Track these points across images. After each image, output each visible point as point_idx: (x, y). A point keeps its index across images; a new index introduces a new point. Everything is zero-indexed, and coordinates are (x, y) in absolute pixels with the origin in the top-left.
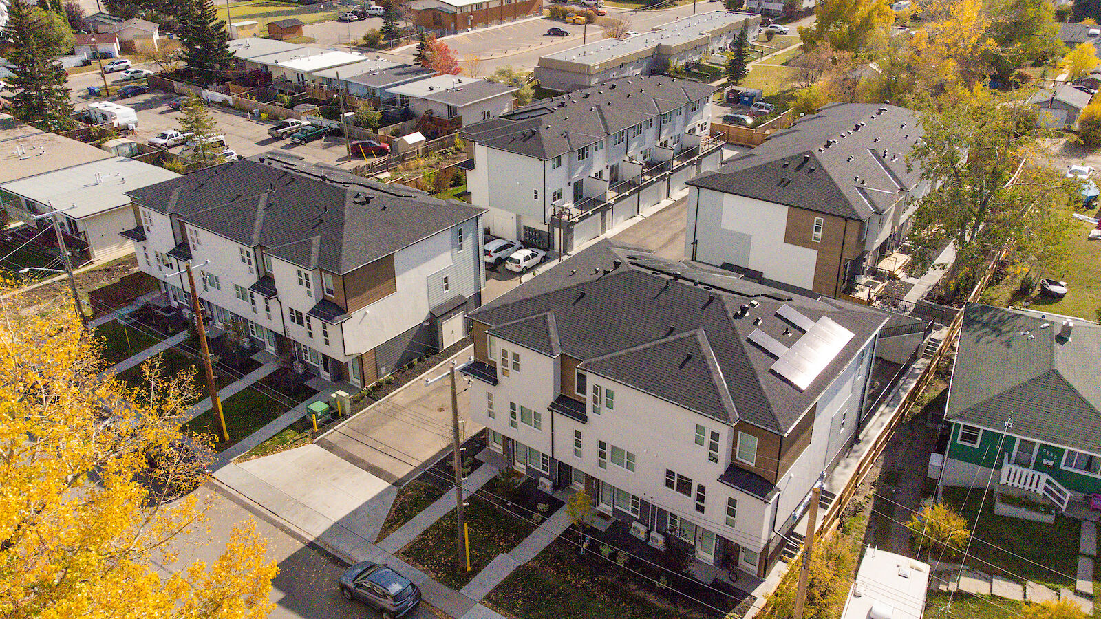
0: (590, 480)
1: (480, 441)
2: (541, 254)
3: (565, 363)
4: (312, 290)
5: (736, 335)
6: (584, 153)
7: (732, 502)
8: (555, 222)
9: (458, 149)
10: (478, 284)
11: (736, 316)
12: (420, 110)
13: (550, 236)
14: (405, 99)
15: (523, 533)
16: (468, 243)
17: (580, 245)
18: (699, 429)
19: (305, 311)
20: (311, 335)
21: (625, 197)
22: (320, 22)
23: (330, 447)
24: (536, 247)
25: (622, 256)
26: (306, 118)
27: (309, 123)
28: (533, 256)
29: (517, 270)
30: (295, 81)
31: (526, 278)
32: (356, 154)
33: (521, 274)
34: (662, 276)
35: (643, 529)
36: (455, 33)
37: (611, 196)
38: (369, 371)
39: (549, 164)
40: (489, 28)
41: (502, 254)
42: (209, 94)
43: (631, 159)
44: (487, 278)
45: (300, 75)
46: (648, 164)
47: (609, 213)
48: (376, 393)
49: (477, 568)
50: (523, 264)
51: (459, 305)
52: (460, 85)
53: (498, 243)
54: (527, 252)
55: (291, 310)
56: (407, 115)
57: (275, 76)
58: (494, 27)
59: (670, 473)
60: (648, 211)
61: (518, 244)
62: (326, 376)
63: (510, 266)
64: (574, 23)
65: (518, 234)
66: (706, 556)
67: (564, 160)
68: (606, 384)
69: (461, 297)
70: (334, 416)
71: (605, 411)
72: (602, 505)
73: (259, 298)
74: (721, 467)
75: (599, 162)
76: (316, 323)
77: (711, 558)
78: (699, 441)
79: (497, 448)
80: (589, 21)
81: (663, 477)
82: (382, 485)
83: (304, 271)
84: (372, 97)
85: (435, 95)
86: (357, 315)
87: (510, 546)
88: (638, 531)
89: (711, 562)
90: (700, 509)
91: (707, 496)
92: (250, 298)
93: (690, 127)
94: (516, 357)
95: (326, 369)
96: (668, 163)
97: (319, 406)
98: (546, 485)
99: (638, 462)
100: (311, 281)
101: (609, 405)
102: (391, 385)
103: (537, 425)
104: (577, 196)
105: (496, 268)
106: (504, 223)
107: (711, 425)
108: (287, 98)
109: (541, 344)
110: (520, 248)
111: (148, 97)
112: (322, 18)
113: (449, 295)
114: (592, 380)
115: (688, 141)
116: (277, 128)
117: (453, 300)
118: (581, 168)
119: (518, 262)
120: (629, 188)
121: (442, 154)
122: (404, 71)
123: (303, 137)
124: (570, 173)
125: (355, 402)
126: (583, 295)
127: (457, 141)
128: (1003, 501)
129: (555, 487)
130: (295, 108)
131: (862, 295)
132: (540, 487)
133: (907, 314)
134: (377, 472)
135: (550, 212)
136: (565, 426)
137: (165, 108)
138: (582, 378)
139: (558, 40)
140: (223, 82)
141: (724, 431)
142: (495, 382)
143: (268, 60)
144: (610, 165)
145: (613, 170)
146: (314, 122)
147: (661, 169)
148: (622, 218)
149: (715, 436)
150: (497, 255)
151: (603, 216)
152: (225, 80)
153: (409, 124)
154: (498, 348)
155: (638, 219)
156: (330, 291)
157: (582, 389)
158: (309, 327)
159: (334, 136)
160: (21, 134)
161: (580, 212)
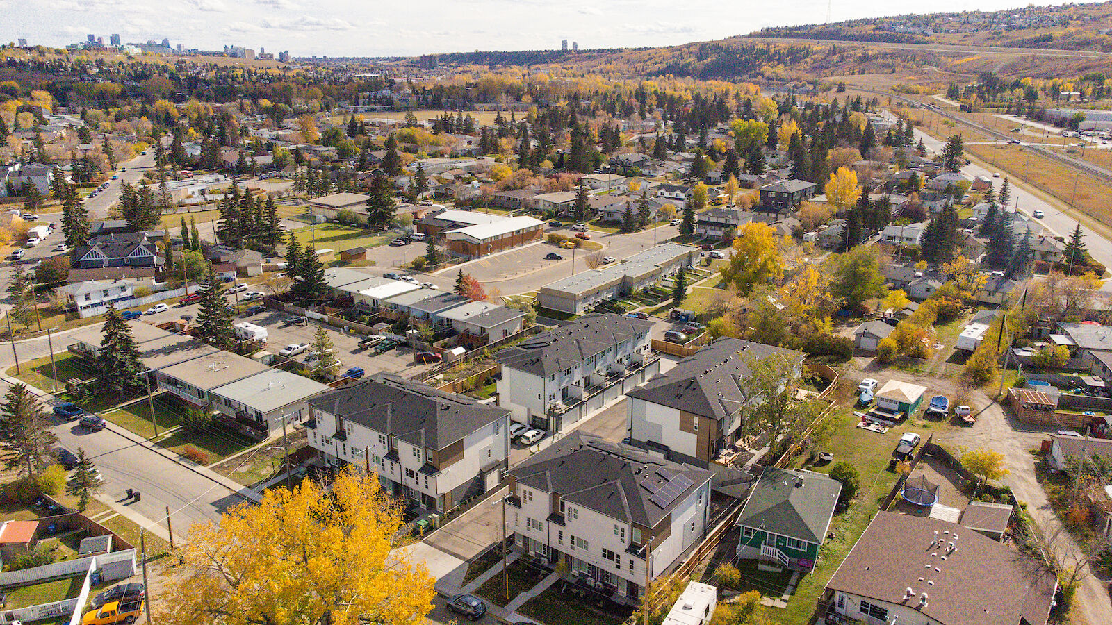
0: (567, 556)
1: (510, 541)
2: (542, 433)
3: (555, 496)
4: (421, 458)
5: (635, 482)
6: (568, 372)
7: (632, 562)
8: (551, 413)
9: (486, 357)
10: (506, 453)
11: (636, 473)
12: (461, 329)
13: (548, 421)
14: (450, 321)
15: (533, 584)
16: (502, 430)
17: (567, 428)
18: (616, 527)
19: (416, 470)
20: (417, 483)
21: (594, 396)
22: (377, 245)
23: (431, 544)
24: (540, 428)
25: (585, 440)
26: (382, 334)
27: (384, 337)
28: (537, 434)
29: (528, 443)
30: (371, 304)
31: (534, 449)
32: (419, 361)
33: (531, 445)
34: (603, 453)
35: (593, 580)
36: (479, 257)
37: (585, 396)
38: (448, 503)
39: (547, 380)
40: (503, 253)
41: (519, 433)
42: (310, 313)
43: (598, 372)
44: (511, 448)
45: (375, 301)
46: (609, 374)
47: (584, 406)
48: (452, 515)
49: (512, 599)
50: (532, 440)
51: (495, 466)
52: (487, 310)
53: (516, 426)
54: (534, 432)
55: (407, 469)
56: (452, 333)
57: (356, 301)
58: (507, 251)
59: (604, 550)
60: (609, 403)
61: (528, 427)
62: (424, 506)
63: (523, 441)
64: (566, 247)
65: (528, 421)
66: (623, 592)
67: (556, 377)
68: (574, 506)
69: (498, 461)
70: (430, 528)
71: (573, 519)
72: (574, 571)
73: (387, 462)
74: (626, 546)
75: (578, 376)
76: (422, 476)
77: (625, 593)
78: (616, 533)
79: (519, 543)
80: (578, 245)
81: (601, 552)
82: (460, 562)
83: (417, 448)
84: (427, 318)
85: (471, 319)
86: (444, 471)
87: (527, 590)
88: (591, 582)
89: (625, 596)
90: (618, 567)
91: (621, 560)
92: (381, 463)
93: (637, 348)
94: (531, 494)
95: (424, 502)
96: (623, 373)
97: (423, 523)
98: (545, 562)
99: (590, 545)
100: (421, 454)
101: (576, 517)
102: (459, 511)
103: (541, 529)
104: (565, 396)
105: (516, 442)
106: (520, 413)
107: (621, 525)
108: (367, 318)
109: (542, 486)
110: (529, 429)
111: (266, 314)
112: (377, 242)
113: (490, 460)
114: (568, 504)
115: (636, 358)
116: (364, 342)
117: (493, 463)
118: (566, 380)
119: (528, 438)
120: (596, 390)
121: (476, 360)
122: (447, 299)
123: (383, 348)
124: (560, 382)
125: (441, 520)
126: (564, 462)
127: (486, 351)
128: (762, 563)
129: (550, 563)
130: (375, 326)
131: (722, 461)
132: (542, 563)
133: (746, 472)
134: (458, 556)
135: (548, 407)
136: (555, 527)
137: (280, 324)
138: (563, 504)
139: (554, 263)
140: (320, 304)
141: (626, 527)
142: (520, 507)
143: (352, 289)
144: (585, 376)
145: (587, 379)
146: (389, 337)
147: (618, 377)
148: (593, 408)
149: (623, 530)
150: (516, 434)
151: (581, 408)
152: (321, 302)
153: (452, 339)
154: (522, 489)
155: (603, 409)
156: (430, 459)
157: (563, 509)
158: (417, 479)
159: (404, 347)
160: (206, 352)
161: (566, 406)
